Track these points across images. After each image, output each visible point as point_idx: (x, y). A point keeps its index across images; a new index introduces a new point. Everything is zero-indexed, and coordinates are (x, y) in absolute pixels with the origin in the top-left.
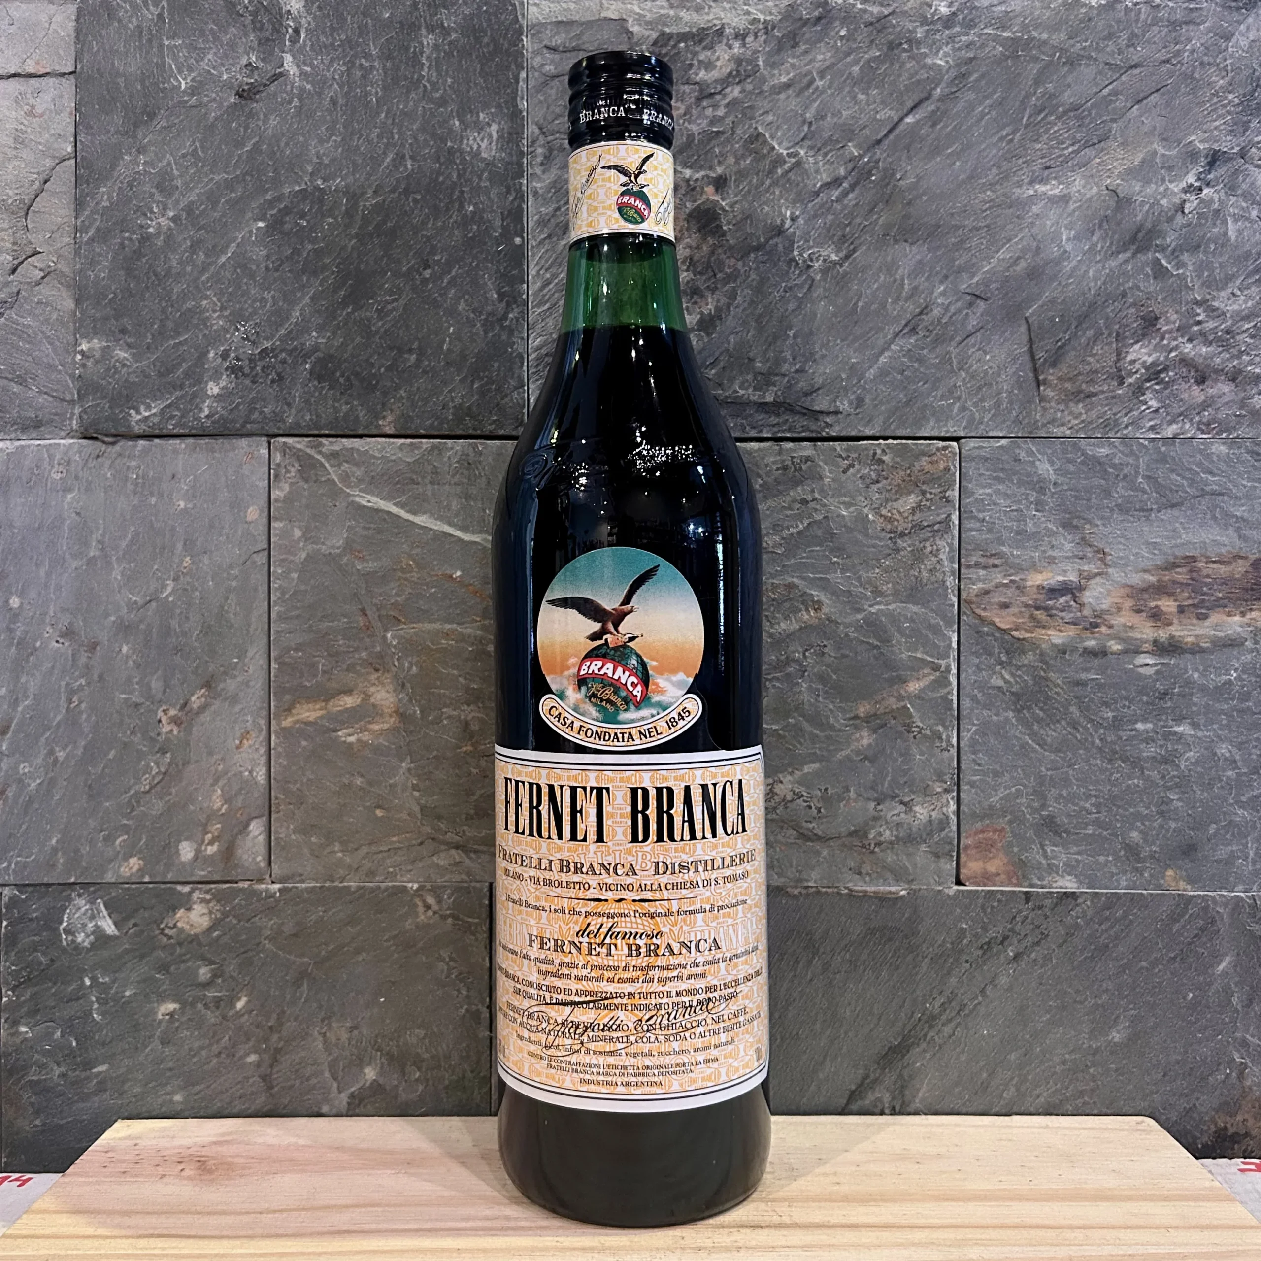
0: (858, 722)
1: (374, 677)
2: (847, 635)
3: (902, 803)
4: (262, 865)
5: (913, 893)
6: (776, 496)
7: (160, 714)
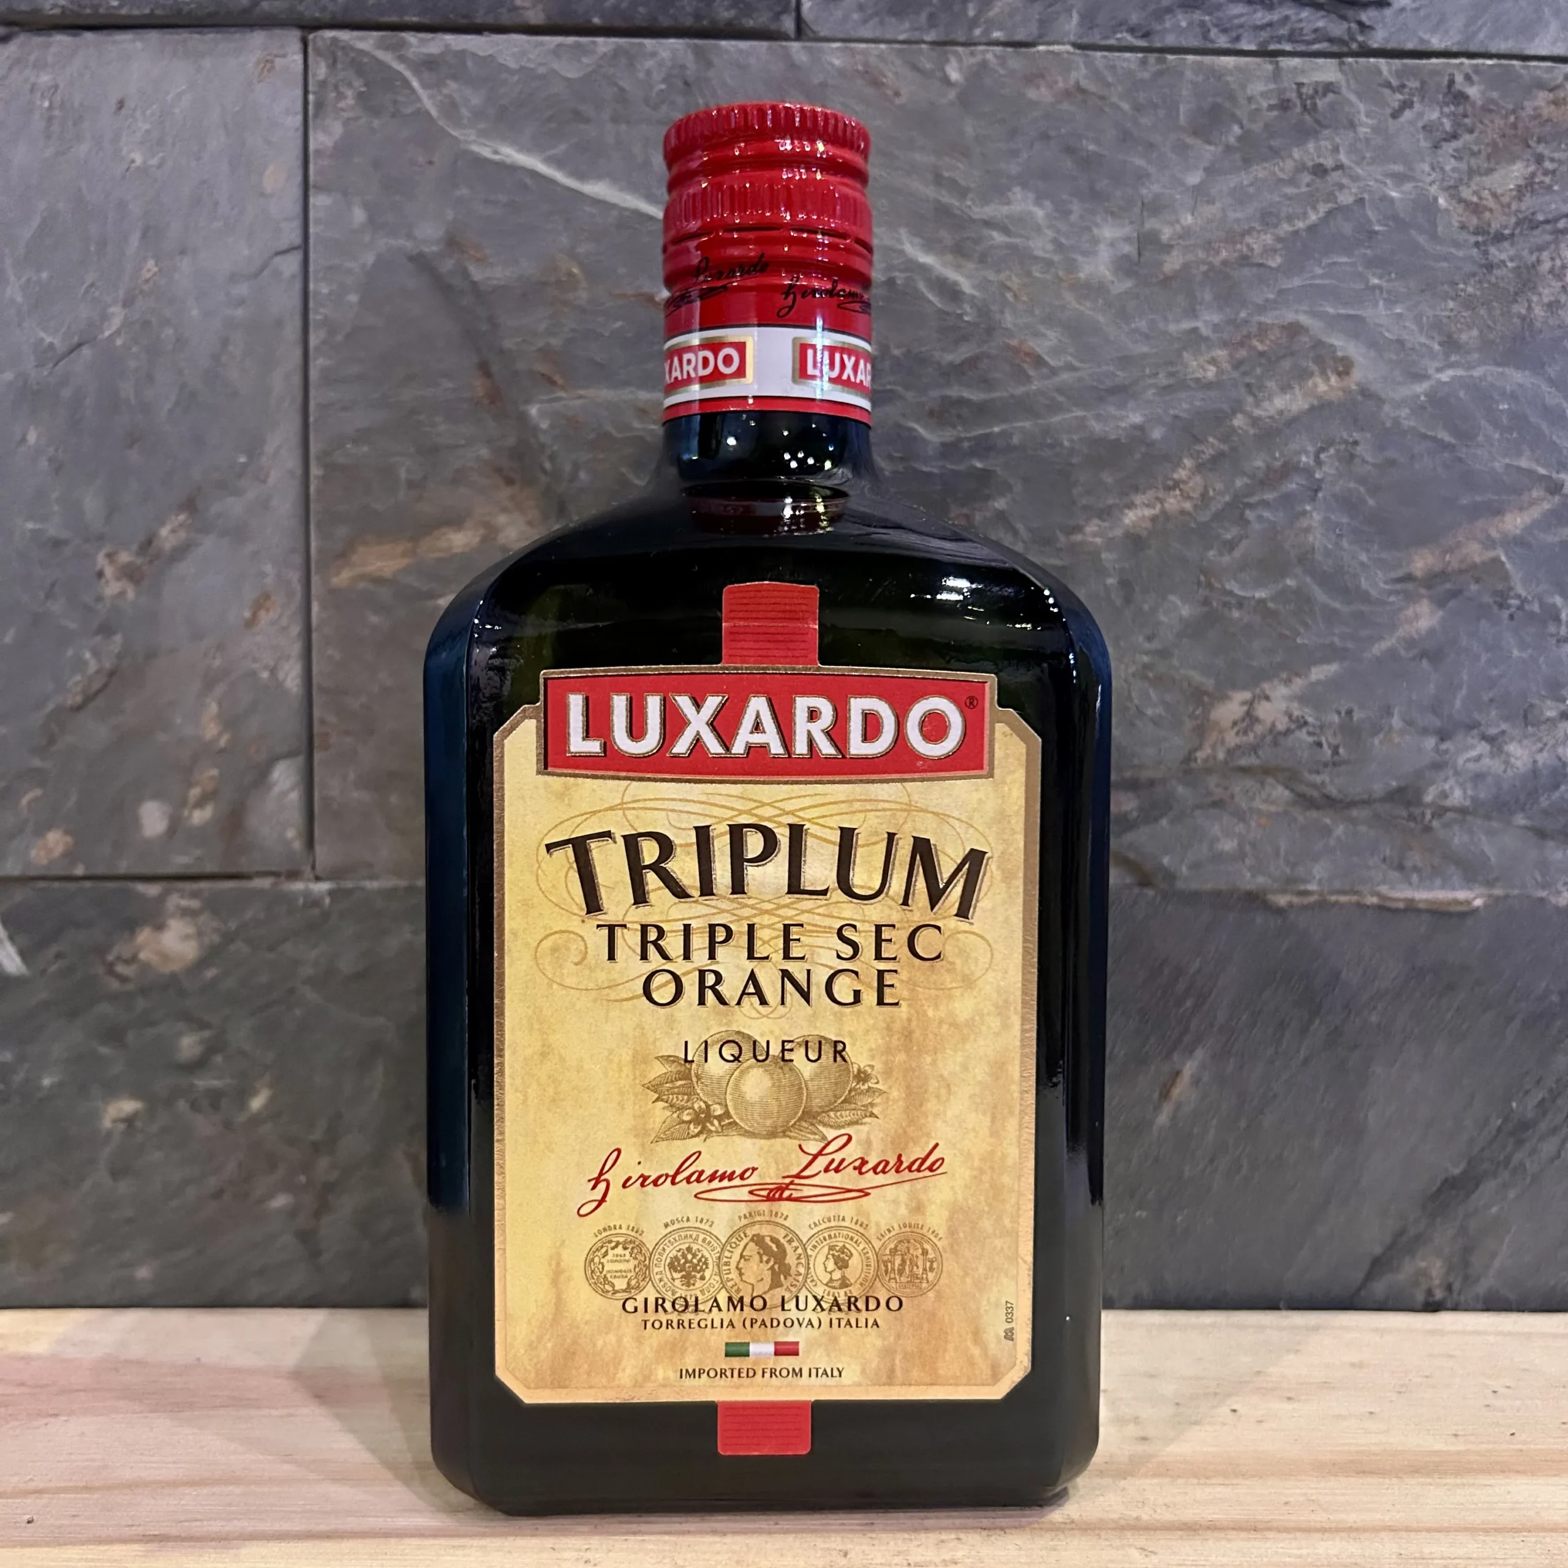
0: (1410, 586)
1: (505, 493)
2: (1396, 421)
3: (1484, 738)
4: (298, 845)
5: (1494, 902)
6: (1266, 160)
7: (101, 560)
